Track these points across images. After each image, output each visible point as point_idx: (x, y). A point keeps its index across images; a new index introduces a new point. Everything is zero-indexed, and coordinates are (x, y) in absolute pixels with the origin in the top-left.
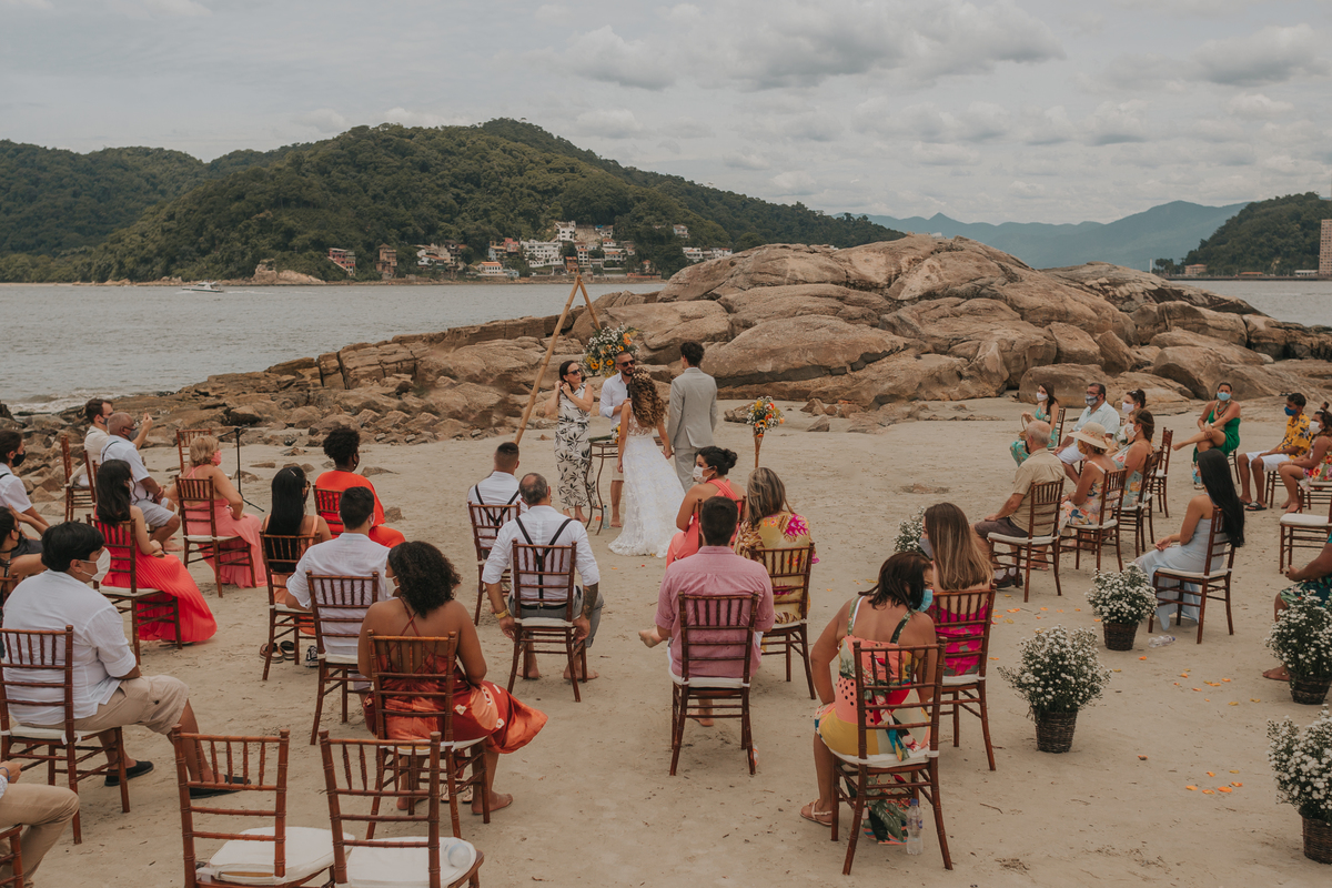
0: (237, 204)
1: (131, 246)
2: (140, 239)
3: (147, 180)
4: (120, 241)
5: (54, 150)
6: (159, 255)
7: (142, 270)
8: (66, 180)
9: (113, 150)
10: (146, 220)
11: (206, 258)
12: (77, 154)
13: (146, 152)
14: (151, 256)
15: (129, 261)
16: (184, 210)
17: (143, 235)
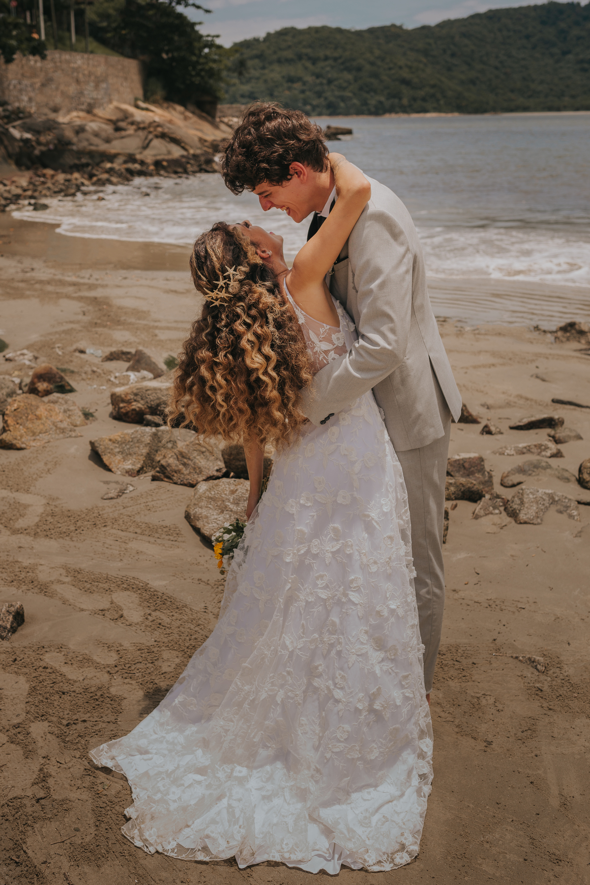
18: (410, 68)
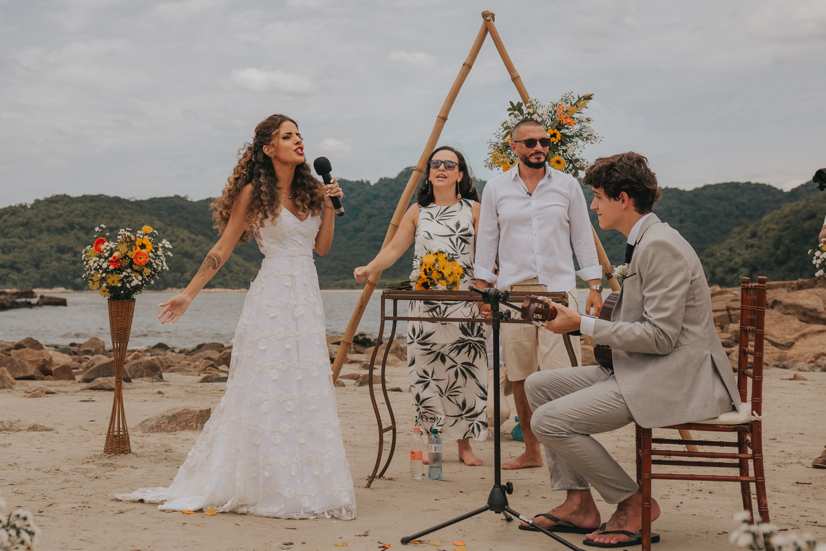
0: (808, 223)
1: (721, 259)
2: (728, 253)
3: (738, 208)
4: (712, 255)
5: (667, 188)
6: (744, 265)
7: (729, 278)
8: (675, 211)
9: (711, 186)
10: (734, 238)
11: (783, 268)
12: (684, 191)
13: (735, 185)
14: (737, 266)
15: (719, 271)
16: (765, 230)
17: (731, 250)
18: (193, 241)
